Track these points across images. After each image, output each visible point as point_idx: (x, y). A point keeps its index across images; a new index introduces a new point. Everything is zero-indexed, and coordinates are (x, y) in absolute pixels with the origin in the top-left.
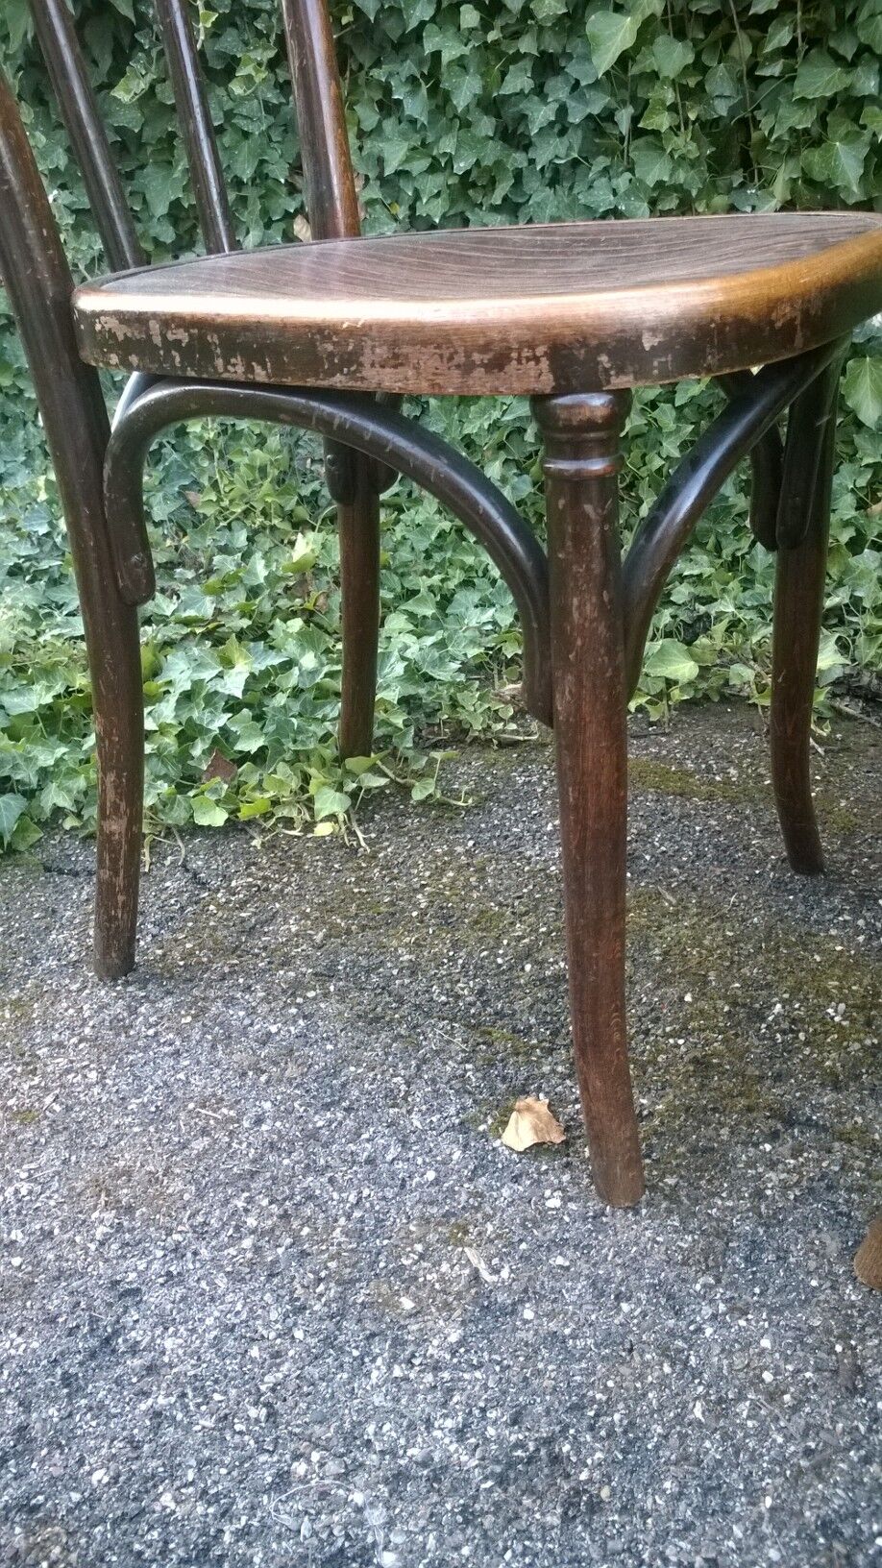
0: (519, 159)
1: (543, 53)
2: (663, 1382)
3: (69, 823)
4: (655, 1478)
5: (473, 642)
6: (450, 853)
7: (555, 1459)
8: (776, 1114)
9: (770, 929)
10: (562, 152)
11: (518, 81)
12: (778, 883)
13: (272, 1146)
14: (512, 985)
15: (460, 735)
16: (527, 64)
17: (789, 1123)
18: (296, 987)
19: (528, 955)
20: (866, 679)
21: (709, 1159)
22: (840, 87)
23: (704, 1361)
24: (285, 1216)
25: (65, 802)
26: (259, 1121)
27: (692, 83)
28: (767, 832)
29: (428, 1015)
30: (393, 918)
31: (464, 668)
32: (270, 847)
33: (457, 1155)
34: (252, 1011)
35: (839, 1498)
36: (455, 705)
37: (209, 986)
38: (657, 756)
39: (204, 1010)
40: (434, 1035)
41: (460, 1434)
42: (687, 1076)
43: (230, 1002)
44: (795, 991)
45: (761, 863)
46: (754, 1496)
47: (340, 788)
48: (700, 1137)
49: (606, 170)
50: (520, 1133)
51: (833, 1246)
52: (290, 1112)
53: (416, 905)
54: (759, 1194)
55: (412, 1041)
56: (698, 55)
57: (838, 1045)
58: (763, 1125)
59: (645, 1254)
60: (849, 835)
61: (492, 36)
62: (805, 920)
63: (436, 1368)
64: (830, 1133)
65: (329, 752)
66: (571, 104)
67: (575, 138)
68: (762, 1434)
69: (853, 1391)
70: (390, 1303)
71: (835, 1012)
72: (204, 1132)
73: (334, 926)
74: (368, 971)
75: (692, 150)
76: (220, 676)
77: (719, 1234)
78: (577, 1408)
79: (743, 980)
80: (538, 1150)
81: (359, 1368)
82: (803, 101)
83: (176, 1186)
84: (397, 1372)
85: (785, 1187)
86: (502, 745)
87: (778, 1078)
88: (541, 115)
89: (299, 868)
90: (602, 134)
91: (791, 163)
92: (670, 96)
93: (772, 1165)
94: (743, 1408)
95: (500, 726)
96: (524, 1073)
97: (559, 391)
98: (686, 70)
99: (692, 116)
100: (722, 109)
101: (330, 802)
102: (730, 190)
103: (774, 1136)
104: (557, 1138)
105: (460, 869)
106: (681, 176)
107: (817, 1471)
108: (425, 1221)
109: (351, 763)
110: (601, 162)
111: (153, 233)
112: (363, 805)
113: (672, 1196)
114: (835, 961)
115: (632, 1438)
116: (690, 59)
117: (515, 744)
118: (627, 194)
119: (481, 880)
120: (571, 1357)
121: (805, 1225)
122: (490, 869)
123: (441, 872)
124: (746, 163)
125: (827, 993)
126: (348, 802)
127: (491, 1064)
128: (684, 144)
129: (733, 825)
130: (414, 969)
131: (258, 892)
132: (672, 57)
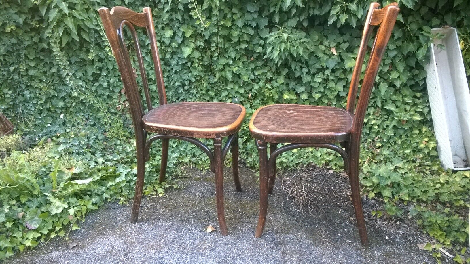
0: (169, 69)
1: (173, 51)
2: (235, 251)
3: (109, 200)
4: (237, 260)
5: (174, 160)
6: (183, 196)
7: (225, 261)
8: (242, 222)
9: (236, 200)
10: (178, 69)
11: (168, 56)
12: (236, 193)
13: (174, 238)
14: (201, 213)
15: (177, 177)
16: (170, 53)
17: (244, 223)
18: (167, 218)
19: (202, 209)
20: (243, 161)
21: (235, 229)
22: (226, 63)
23: (240, 249)
24: (180, 245)
25: (108, 196)
26: (171, 236)
27: (201, 58)
28: (232, 187)
29: (190, 219)
30: (178, 207)
31: (174, 165)
32: (151, 199)
33: (201, 234)
34: (162, 223)
35: (257, 257)
36: (176, 172)
37: (152, 220)
38: (212, 177)
39: (154, 224)
40: (192, 221)
41: (213, 261)
42: (230, 220)
43: (157, 222)
44: (242, 207)
45: (233, 191)
46: (248, 259)
47: (161, 187)
48: (234, 226)
49: (186, 73)
50: (209, 230)
51: (252, 234)
52: (174, 234)
53: (181, 204)
54: (242, 231)
55: (189, 223)
56: (201, 54)
57: (248, 213)
58: (241, 223)
59: (230, 240)
60: (244, 185)
61: (163, 48)
62: (241, 198)
63: (208, 256)
64: (249, 223)
65: (158, 182)
66: (179, 61)
67: (180, 67)
68: (248, 253)
69: (257, 248)
70: (199, 251)
71: (248, 209)
72: (163, 239)
73: (169, 209)
74: (178, 214)
75: (201, 69)
76: (132, 170)
77: (238, 236)
78: (226, 256)
79: (234, 207)
80: (212, 232)
81: (198, 258)
82: (220, 64)
83: (162, 245)
84: (203, 257)
85: (245, 230)
86: (185, 178)
87: (242, 218)
88: (174, 62)
89: (158, 202)
90: (185, 66)
91: (219, 73)
92: (197, 61)
93: (243, 228)
94: (245, 252)
95: (184, 175)
96: (207, 223)
97: (216, 138)
98: (199, 57)
99: (201, 64)
100: (206, 63)
101: (160, 191)
102: (208, 75)
103: (242, 225)
104: (215, 230)
105: (186, 198)
106: (200, 74)
107: (254, 255)
108: (200, 242)
109: (162, 183)
110: (185, 71)
111: (88, 78)
112: (166, 190)
113: (231, 233)
114: (246, 203)
115: (233, 257)
116: (200, 55)
117: (187, 177)
118: (191, 77)
119: (191, 199)
120: (224, 251)
121: (248, 233)
122: (191, 197)
123: (183, 199)
124: (211, 71)
125: (246, 207)
126: (163, 190)
127: (202, 223)
128: (200, 69)
129: (227, 186)
130: (185, 213)
131: (152, 207)
132: (197, 54)
